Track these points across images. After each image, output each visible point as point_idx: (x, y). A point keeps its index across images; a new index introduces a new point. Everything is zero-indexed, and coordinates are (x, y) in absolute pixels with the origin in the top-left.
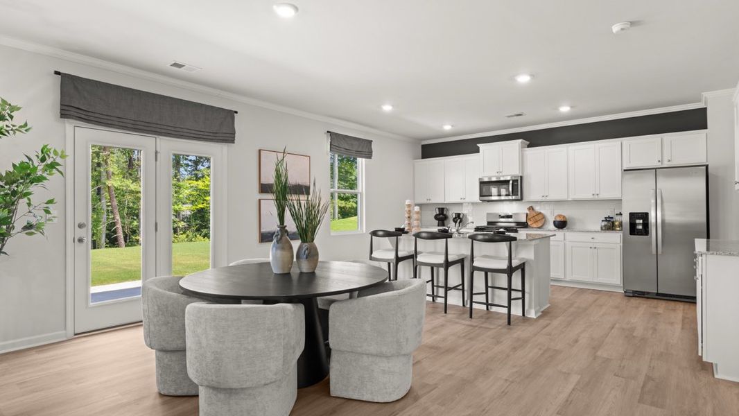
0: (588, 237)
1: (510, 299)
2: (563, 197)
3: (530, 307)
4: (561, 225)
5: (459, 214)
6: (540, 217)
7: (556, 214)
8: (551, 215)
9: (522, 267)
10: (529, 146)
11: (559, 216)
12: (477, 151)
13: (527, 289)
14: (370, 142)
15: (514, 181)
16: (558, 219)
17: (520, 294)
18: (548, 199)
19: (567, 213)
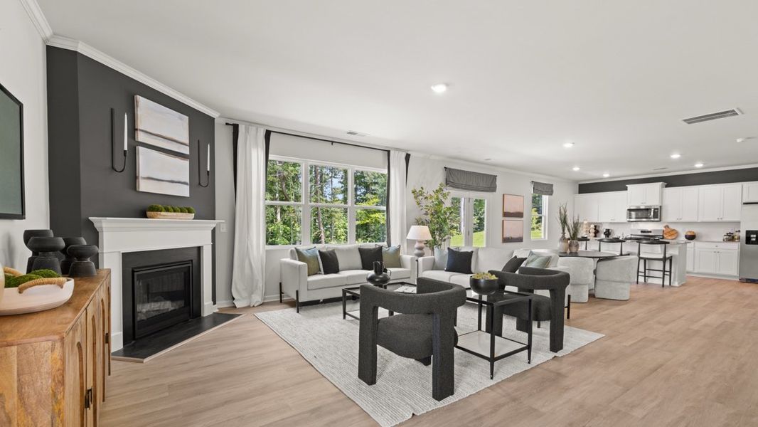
0: (713, 245)
1: (664, 274)
2: (694, 219)
3: (674, 280)
4: (691, 237)
5: (609, 230)
6: (674, 232)
7: (687, 230)
8: (683, 231)
9: (671, 259)
10: (666, 186)
11: (690, 232)
12: (626, 189)
13: (672, 271)
14: (552, 185)
15: (655, 209)
16: (689, 234)
17: (668, 273)
18: (681, 221)
19: (695, 230)
